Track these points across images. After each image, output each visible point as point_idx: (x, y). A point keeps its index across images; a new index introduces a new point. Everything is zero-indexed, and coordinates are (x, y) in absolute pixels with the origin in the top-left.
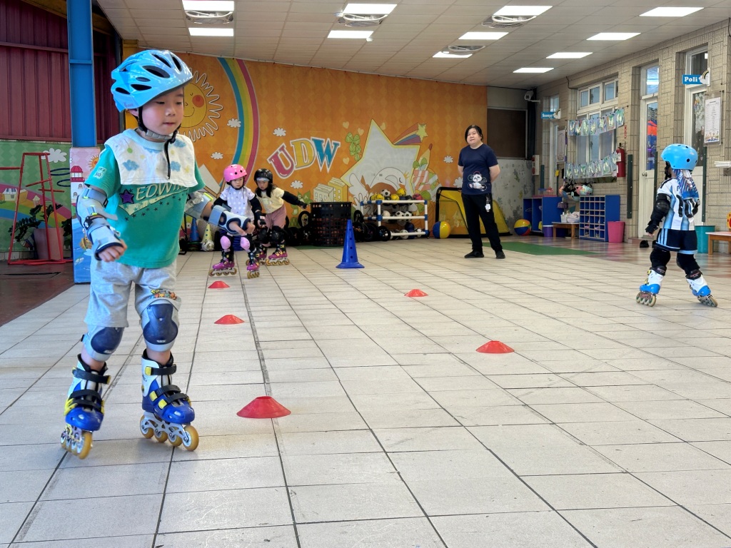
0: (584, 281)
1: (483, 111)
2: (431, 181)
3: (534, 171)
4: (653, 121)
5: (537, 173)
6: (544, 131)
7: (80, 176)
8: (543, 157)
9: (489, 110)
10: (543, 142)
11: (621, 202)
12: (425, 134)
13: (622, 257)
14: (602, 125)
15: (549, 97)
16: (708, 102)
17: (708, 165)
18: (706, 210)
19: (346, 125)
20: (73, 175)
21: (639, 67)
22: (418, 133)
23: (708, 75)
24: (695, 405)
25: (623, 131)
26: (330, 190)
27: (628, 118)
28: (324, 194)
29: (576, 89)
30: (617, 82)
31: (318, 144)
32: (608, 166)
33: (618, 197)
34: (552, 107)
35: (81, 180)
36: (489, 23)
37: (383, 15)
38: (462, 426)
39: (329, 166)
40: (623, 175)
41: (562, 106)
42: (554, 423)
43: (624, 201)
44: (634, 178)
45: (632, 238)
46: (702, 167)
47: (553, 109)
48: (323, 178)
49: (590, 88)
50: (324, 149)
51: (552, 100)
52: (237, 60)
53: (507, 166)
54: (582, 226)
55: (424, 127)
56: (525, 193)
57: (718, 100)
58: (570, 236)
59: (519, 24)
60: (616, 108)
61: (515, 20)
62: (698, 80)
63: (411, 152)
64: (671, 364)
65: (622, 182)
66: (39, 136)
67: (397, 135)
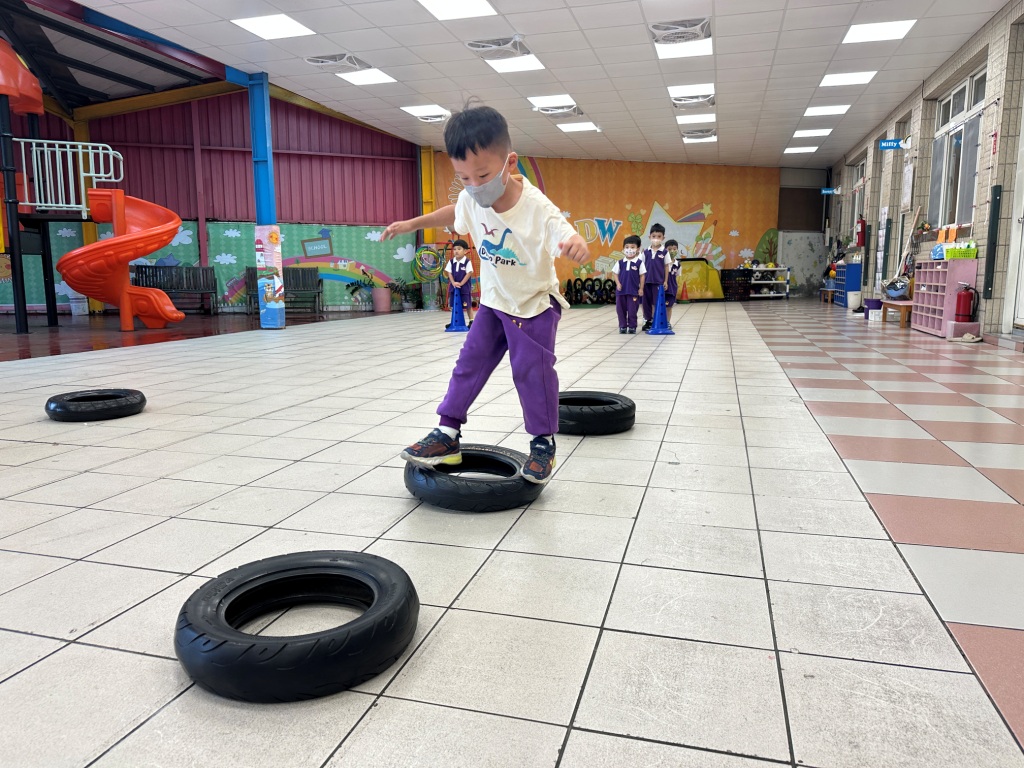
1: (775, 190)
2: (714, 253)
3: (825, 243)
5: (827, 244)
7: (262, 247)
8: (832, 230)
9: (783, 191)
12: (710, 212)
15: (842, 175)
19: (629, 207)
22: (702, 211)
25: (866, 203)
27: (869, 189)
28: (605, 264)
29: (852, 165)
31: (601, 224)
35: (264, 250)
39: (610, 241)
43: (862, 268)
48: (604, 251)
50: (606, 227)
52: (528, 158)
53: (801, 239)
54: (836, 292)
55: (709, 206)
56: (820, 262)
63: (696, 227)
66: (366, 222)
67: (680, 214)
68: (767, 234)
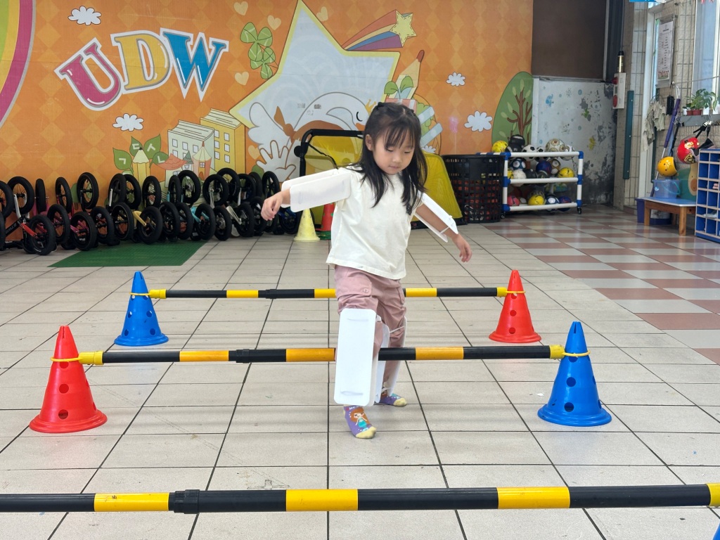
5: (621, 105)
6: (636, 28)
10: (635, 48)
12: (411, 32)
19: (241, 8)
22: (396, 30)
26: (205, 134)
28: (191, 142)
31: (178, 44)
39: (202, 87)
48: (190, 111)
50: (192, 54)
53: (568, 93)
54: (702, 211)
55: (409, 19)
56: (600, 139)
63: (381, 64)
67: (352, 32)
68: (513, 82)
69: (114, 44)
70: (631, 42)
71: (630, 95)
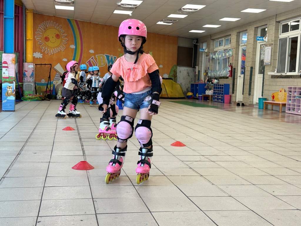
0: (214, 118)
1: (176, 47)
3: (195, 73)
4: (244, 55)
5: (197, 73)
6: (200, 56)
7: (7, 66)
8: (199, 67)
9: (178, 47)
10: (200, 61)
11: (230, 87)
13: (229, 109)
14: (224, 55)
15: (203, 43)
16: (266, 48)
17: (265, 74)
18: (264, 92)
19: (119, 50)
20: (3, 65)
21: (239, 32)
23: (267, 37)
24: (258, 170)
25: (232, 58)
27: (234, 53)
29: (214, 40)
30: (230, 38)
31: (108, 57)
32: (225, 72)
33: (229, 85)
34: (204, 47)
35: (7, 67)
36: (180, 11)
37: (137, 5)
38: (165, 175)
40: (231, 76)
41: (208, 47)
42: (202, 176)
43: (231, 86)
44: (236, 77)
45: (234, 102)
46: (262, 74)
47: (204, 48)
49: (219, 40)
50: (110, 59)
51: (204, 44)
52: (75, 20)
53: (185, 70)
54: (214, 96)
55: (152, 52)
56: (192, 81)
57: (270, 47)
58: (209, 100)
59: (192, 12)
60: (230, 49)
61: (191, 10)
62: (263, 39)
64: (248, 153)
65: (231, 79)
68: (173, 67)
69: (96, 57)
70: (199, 59)
71: (199, 71)
